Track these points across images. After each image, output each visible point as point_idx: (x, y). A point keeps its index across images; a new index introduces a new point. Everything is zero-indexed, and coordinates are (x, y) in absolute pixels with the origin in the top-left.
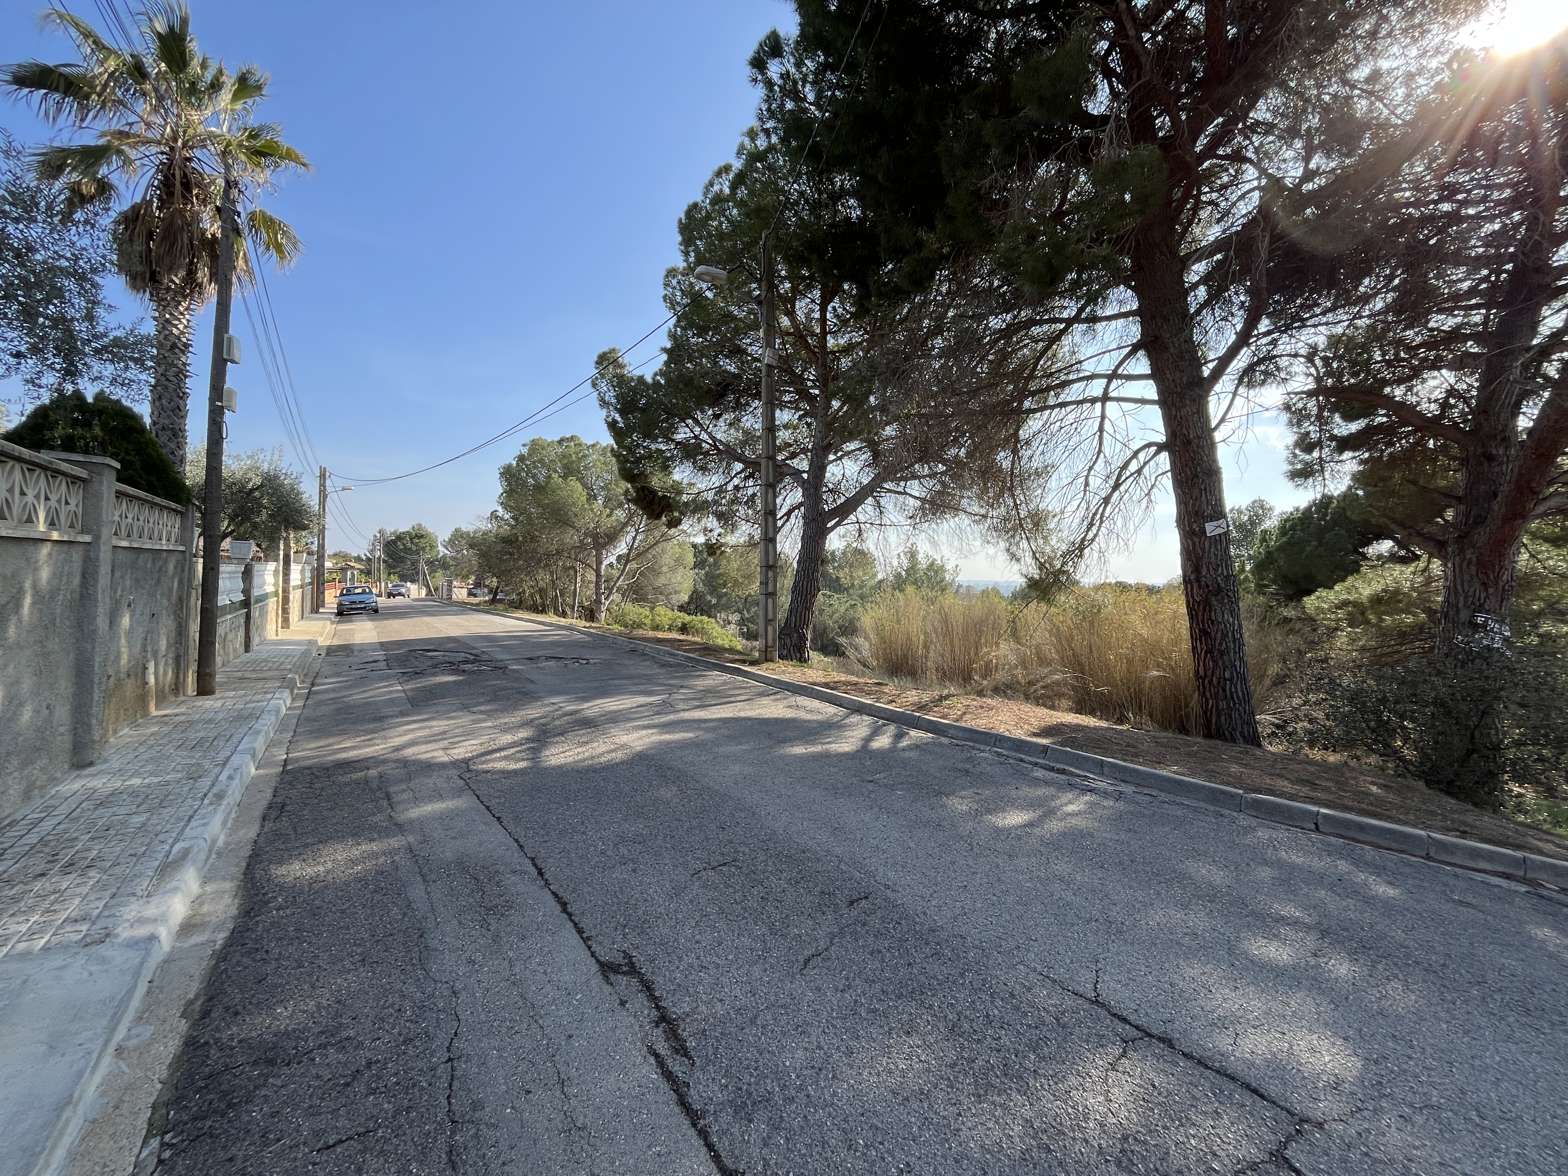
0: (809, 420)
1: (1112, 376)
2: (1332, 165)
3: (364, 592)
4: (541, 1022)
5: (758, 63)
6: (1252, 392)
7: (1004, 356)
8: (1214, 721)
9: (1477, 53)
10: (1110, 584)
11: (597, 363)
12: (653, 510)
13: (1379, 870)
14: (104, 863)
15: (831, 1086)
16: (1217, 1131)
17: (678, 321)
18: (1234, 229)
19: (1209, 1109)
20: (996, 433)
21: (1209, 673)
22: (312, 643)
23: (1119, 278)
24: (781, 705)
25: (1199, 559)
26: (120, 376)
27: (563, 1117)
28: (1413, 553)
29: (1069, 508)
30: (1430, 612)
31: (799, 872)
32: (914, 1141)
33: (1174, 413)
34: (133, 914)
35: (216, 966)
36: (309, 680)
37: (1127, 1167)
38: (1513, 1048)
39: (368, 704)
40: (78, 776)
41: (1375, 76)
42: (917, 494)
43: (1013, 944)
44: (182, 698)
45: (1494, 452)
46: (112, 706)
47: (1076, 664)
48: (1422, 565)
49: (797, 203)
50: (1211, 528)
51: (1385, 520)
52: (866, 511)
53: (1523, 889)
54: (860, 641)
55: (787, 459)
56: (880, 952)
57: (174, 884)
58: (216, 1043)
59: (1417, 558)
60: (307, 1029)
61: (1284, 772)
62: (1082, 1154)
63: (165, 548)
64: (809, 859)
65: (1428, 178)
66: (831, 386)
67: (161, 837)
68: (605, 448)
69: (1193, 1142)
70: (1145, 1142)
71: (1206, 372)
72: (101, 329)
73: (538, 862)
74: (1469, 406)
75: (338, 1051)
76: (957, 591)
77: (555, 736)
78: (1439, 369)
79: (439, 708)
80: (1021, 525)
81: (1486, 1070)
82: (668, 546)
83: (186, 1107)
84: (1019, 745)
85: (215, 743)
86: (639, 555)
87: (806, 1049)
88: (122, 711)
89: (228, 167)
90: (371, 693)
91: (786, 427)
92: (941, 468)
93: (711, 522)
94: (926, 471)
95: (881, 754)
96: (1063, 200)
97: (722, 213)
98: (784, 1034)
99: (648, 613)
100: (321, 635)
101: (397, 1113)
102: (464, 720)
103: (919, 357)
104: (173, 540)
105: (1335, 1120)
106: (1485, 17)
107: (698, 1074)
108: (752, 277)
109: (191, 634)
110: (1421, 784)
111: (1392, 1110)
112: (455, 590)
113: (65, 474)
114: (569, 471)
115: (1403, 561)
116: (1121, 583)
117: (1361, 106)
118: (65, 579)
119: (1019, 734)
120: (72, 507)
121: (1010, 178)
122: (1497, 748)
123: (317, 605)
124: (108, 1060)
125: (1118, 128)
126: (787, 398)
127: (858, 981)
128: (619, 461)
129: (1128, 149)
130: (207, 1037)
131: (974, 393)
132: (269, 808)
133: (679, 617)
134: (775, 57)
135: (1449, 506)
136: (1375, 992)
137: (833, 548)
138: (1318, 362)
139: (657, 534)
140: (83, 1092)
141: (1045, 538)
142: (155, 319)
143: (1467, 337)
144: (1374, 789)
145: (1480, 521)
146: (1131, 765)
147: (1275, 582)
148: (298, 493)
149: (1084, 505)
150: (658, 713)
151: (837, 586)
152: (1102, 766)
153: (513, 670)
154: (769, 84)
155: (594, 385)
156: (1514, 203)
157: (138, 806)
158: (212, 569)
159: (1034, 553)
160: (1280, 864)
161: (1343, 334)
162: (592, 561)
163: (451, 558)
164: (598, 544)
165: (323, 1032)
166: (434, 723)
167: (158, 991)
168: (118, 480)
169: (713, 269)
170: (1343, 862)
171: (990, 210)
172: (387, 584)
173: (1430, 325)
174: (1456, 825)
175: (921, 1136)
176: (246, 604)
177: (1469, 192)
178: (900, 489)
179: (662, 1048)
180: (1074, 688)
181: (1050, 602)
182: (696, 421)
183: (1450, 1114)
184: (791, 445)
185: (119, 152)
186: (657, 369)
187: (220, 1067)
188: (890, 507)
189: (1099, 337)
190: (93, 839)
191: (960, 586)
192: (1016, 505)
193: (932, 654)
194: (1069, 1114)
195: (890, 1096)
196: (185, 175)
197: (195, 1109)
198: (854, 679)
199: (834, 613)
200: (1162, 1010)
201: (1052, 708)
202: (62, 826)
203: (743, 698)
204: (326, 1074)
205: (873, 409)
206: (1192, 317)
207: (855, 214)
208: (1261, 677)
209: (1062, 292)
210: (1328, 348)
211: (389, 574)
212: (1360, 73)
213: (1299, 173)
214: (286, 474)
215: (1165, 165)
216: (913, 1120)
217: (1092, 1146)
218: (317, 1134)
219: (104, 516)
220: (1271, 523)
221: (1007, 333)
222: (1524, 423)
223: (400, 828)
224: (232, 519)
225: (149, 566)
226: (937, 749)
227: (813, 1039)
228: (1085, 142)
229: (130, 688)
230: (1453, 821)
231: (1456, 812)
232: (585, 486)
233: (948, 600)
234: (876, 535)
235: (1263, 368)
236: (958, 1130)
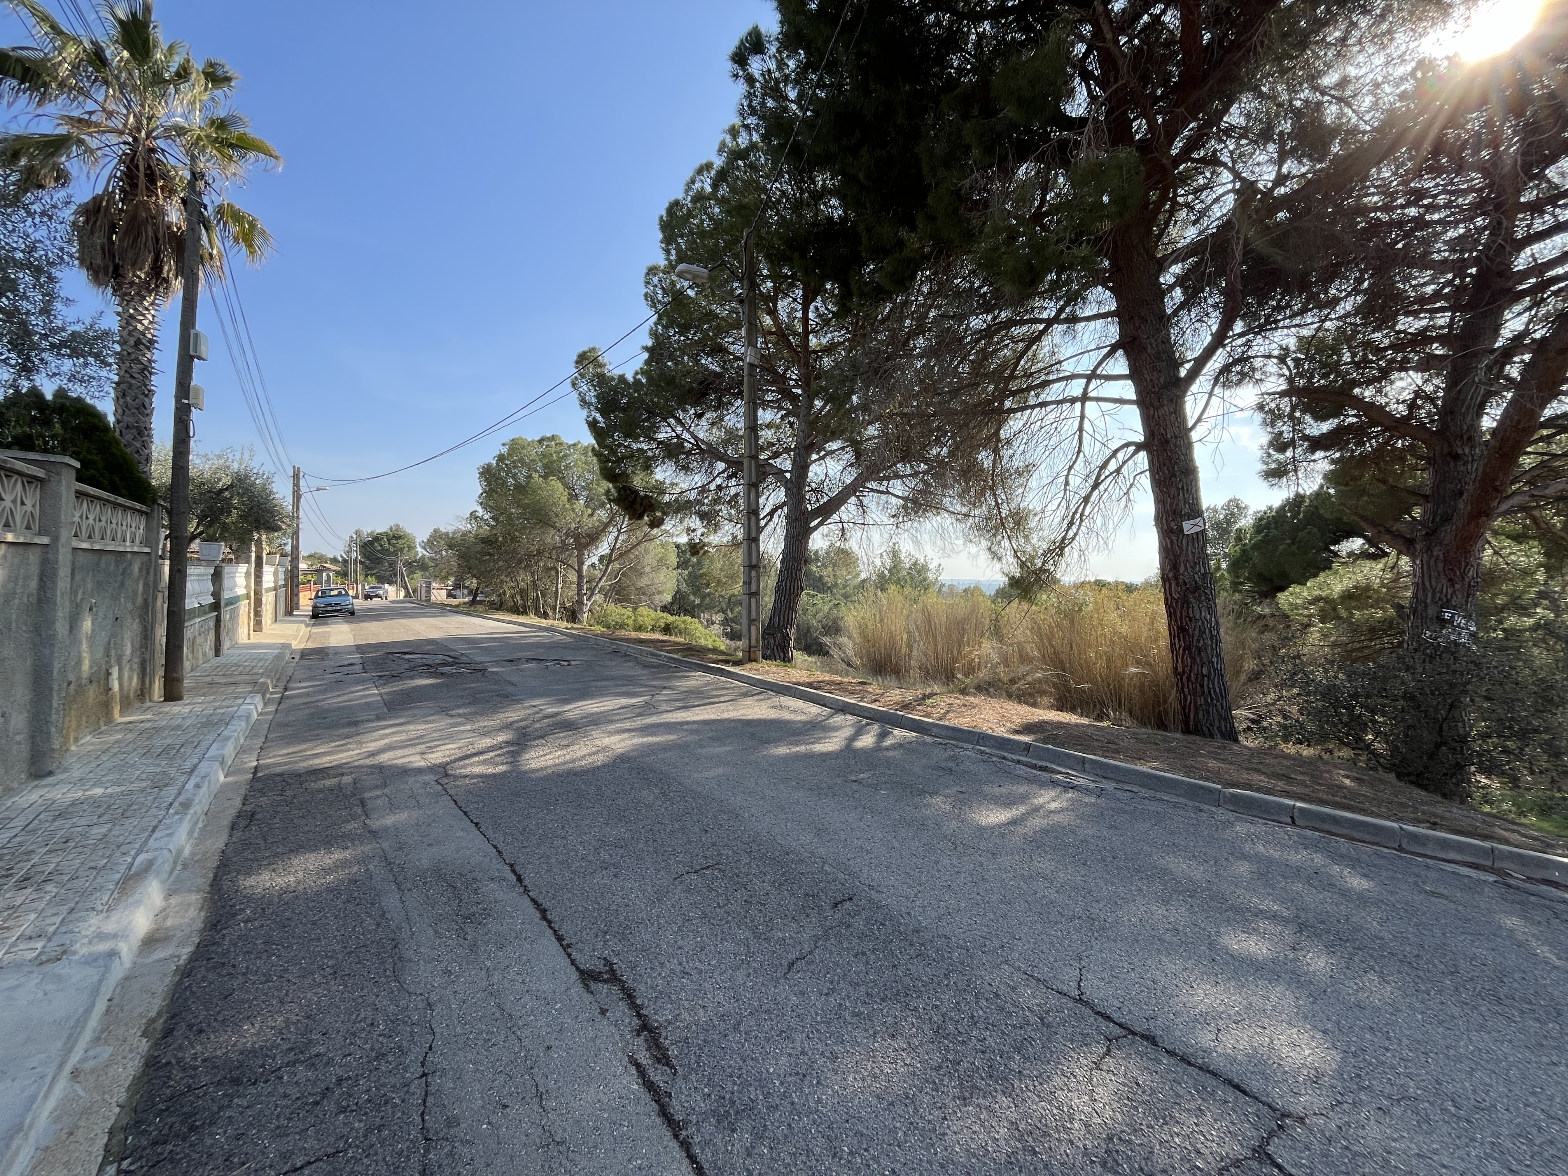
0: (792, 419)
1: (1091, 376)
2: (1303, 170)
3: (340, 594)
4: (519, 1033)
5: (740, 58)
6: (1228, 393)
7: (985, 356)
8: (1192, 716)
9: (1439, 63)
10: (1089, 582)
11: (577, 362)
12: (636, 510)
13: (1354, 863)
14: (63, 877)
15: (815, 1093)
16: (1201, 1128)
17: (660, 319)
18: (1210, 232)
19: (1192, 1106)
20: (977, 433)
21: (1187, 669)
22: (286, 646)
23: (1097, 279)
24: (765, 705)
25: (1177, 557)
26: (79, 372)
27: (540, 1130)
28: (1382, 550)
29: (1049, 507)
30: (1399, 608)
31: (783, 874)
32: (899, 1146)
33: (1152, 412)
34: (92, 929)
35: (179, 983)
36: (282, 685)
37: (1112, 1167)
38: (1486, 1037)
39: (343, 708)
40: (36, 786)
41: (1344, 82)
42: (900, 494)
43: (997, 943)
44: (148, 704)
45: (1460, 451)
46: (73, 713)
47: (1057, 661)
48: (1392, 560)
49: (779, 201)
50: (1188, 527)
51: (1356, 518)
52: (849, 510)
53: (1492, 878)
54: (843, 640)
55: (770, 458)
56: (864, 954)
57: (137, 896)
58: (178, 1063)
59: (1387, 554)
60: (275, 1046)
61: (1261, 767)
62: (1067, 1155)
63: (129, 550)
64: (792, 860)
65: (1395, 183)
66: (814, 385)
67: (124, 849)
68: (586, 447)
69: (1177, 1140)
70: (1130, 1142)
71: (1183, 373)
72: (60, 323)
73: (517, 868)
74: (1436, 406)
75: (308, 1069)
76: (940, 590)
77: (535, 739)
78: (1406, 370)
79: (416, 711)
80: (1003, 524)
81: (1459, 1060)
82: (651, 546)
83: (145, 1131)
84: (1002, 743)
85: (182, 750)
86: (621, 555)
87: (790, 1055)
88: (84, 718)
89: (193, 159)
90: (346, 698)
91: (769, 426)
92: (923, 467)
93: (695, 522)
94: (909, 471)
95: (864, 751)
96: (1043, 201)
97: (704, 209)
98: (767, 1040)
99: (630, 614)
100: (295, 638)
101: (368, 1131)
102: (442, 723)
103: (901, 357)
104: (138, 541)
105: (1315, 1114)
106: (1451, 25)
107: (680, 1082)
108: (734, 275)
109: (158, 638)
110: (1392, 776)
111: (1370, 1102)
112: (434, 591)
113: (20, 474)
114: (551, 470)
115: (1374, 557)
116: (1099, 581)
117: (1331, 112)
118: (20, 582)
119: (1001, 732)
120: (28, 508)
121: (990, 179)
122: (1463, 740)
123: (291, 608)
124: (61, 1086)
125: (1096, 130)
126: (769, 397)
127: (842, 985)
128: (600, 461)
129: (1107, 152)
130: (169, 1055)
131: (955, 393)
132: (238, 817)
133: (662, 618)
134: (756, 54)
135: (1416, 505)
136: (1352, 984)
137: (815, 547)
138: (1291, 364)
139: (640, 534)
140: (33, 1120)
141: (1026, 537)
142: (118, 314)
143: (1433, 340)
144: (1347, 782)
145: (1447, 519)
146: (1112, 762)
147: (1249, 579)
148: (271, 493)
149: (1064, 504)
150: (640, 715)
151: (820, 585)
152: (1084, 763)
153: (493, 672)
154: (750, 80)
155: (574, 385)
156: (1478, 208)
157: (100, 817)
158: (179, 571)
159: (1015, 552)
160: (1258, 858)
161: (1313, 337)
162: (574, 561)
163: (432, 559)
164: (580, 544)
165: (291, 1049)
166: (412, 727)
167: (117, 1009)
168: (78, 480)
169: (694, 267)
170: (1319, 855)
171: (971, 210)
172: (363, 586)
173: (1397, 328)
174: (1426, 817)
175: (906, 1142)
176: (216, 606)
177: (1435, 197)
178: (883, 489)
179: (644, 1058)
180: (1055, 685)
181: (1031, 601)
182: (679, 421)
183: (1427, 1104)
184: (773, 445)
185: (80, 142)
186: (637, 368)
187: (182, 1088)
188: (873, 506)
189: (1078, 339)
190: (50, 851)
191: (943, 585)
192: (997, 504)
193: (915, 652)
194: (1053, 1115)
195: (875, 1102)
196: (149, 167)
197: (154, 1133)
198: (838, 678)
199: (817, 612)
200: (1145, 1007)
201: (1034, 705)
202: (18, 839)
203: (726, 698)
204: (294, 1092)
205: (854, 409)
206: (1169, 318)
207: (838, 213)
208: (1238, 673)
209: (1043, 293)
210: (1299, 350)
211: (367, 576)
212: (1328, 80)
213: (1272, 176)
214: (257, 474)
215: (1142, 168)
216: (898, 1125)
217: (1077, 1147)
218: (285, 1156)
219: (63, 517)
220: (1246, 522)
221: (988, 333)
222: (1488, 423)
223: (373, 834)
224: (201, 519)
225: (112, 568)
226: (921, 748)
227: (798, 1044)
228: (1063, 144)
229: (92, 694)
230: (1423, 813)
231: (1426, 803)
232: (566, 486)
233: (931, 599)
234: (859, 534)
235: (1238, 368)
236: (945, 1134)
